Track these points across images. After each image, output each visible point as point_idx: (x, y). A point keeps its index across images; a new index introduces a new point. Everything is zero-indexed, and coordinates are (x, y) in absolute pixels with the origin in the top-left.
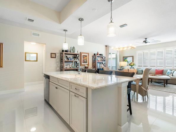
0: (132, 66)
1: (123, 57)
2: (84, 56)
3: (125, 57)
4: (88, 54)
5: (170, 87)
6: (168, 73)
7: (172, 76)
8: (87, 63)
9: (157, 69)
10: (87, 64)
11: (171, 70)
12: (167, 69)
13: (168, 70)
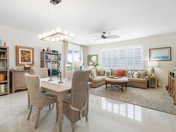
0: (95, 66)
1: (88, 56)
2: (25, 51)
3: (90, 56)
4: (33, 49)
5: (128, 92)
6: (129, 74)
7: (133, 77)
8: (30, 61)
9: (119, 69)
10: (31, 63)
11: (132, 71)
12: (128, 69)
13: (129, 71)
